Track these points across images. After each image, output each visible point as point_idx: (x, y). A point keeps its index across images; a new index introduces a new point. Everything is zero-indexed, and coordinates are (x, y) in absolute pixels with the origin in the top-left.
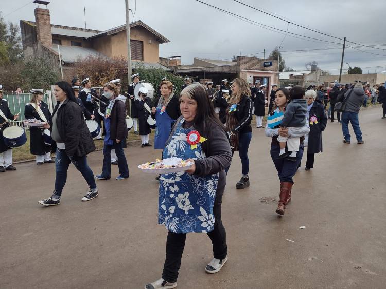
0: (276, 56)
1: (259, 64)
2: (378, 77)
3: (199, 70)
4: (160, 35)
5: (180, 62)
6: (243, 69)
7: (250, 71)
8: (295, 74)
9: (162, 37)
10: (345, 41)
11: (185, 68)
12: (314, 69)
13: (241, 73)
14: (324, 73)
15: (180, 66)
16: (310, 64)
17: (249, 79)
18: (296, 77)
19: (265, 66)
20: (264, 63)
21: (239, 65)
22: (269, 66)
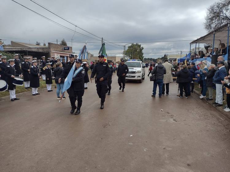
1: (61, 48)
3: (20, 50)
6: (52, 50)
7: (56, 52)
10: (102, 39)
11: (7, 47)
13: (51, 53)
15: (4, 46)
17: (57, 56)
19: (65, 50)
20: (64, 48)
21: (49, 48)
22: (67, 50)
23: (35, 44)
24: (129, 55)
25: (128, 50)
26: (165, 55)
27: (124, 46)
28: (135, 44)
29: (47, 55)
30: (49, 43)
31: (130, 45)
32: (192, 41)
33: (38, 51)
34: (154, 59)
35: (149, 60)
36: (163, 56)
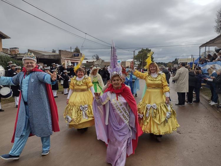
0: (77, 51)
1: (72, 55)
2: (126, 63)
4: (3, 34)
5: (18, 52)
6: (63, 57)
7: (67, 58)
8: (89, 61)
9: (4, 35)
12: (98, 58)
13: (61, 59)
14: (103, 61)
15: (19, 54)
16: (95, 56)
18: (90, 62)
19: (75, 56)
20: (74, 54)
21: (60, 55)
22: (77, 56)
23: (51, 52)
24: (139, 60)
25: (138, 54)
26: (176, 60)
27: (134, 51)
28: (145, 49)
29: (58, 61)
30: (59, 50)
31: (140, 50)
32: (201, 45)
33: (49, 58)
34: (165, 63)
35: (160, 64)
36: (174, 60)
